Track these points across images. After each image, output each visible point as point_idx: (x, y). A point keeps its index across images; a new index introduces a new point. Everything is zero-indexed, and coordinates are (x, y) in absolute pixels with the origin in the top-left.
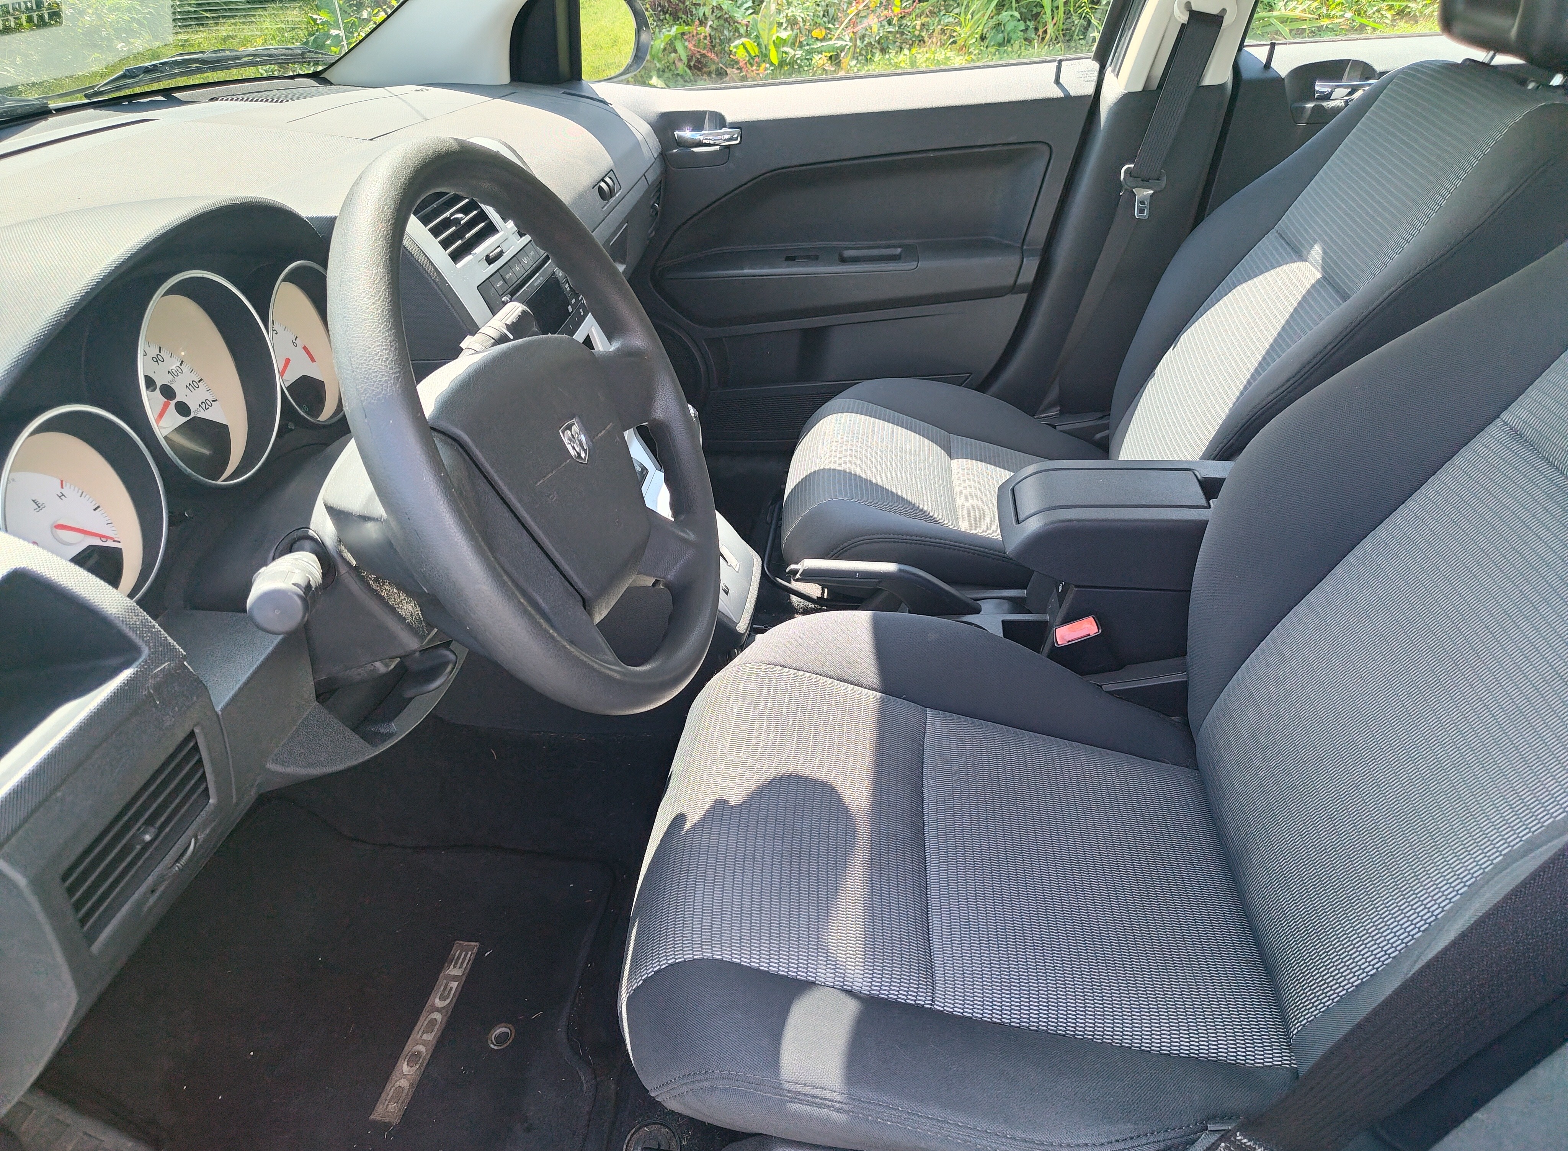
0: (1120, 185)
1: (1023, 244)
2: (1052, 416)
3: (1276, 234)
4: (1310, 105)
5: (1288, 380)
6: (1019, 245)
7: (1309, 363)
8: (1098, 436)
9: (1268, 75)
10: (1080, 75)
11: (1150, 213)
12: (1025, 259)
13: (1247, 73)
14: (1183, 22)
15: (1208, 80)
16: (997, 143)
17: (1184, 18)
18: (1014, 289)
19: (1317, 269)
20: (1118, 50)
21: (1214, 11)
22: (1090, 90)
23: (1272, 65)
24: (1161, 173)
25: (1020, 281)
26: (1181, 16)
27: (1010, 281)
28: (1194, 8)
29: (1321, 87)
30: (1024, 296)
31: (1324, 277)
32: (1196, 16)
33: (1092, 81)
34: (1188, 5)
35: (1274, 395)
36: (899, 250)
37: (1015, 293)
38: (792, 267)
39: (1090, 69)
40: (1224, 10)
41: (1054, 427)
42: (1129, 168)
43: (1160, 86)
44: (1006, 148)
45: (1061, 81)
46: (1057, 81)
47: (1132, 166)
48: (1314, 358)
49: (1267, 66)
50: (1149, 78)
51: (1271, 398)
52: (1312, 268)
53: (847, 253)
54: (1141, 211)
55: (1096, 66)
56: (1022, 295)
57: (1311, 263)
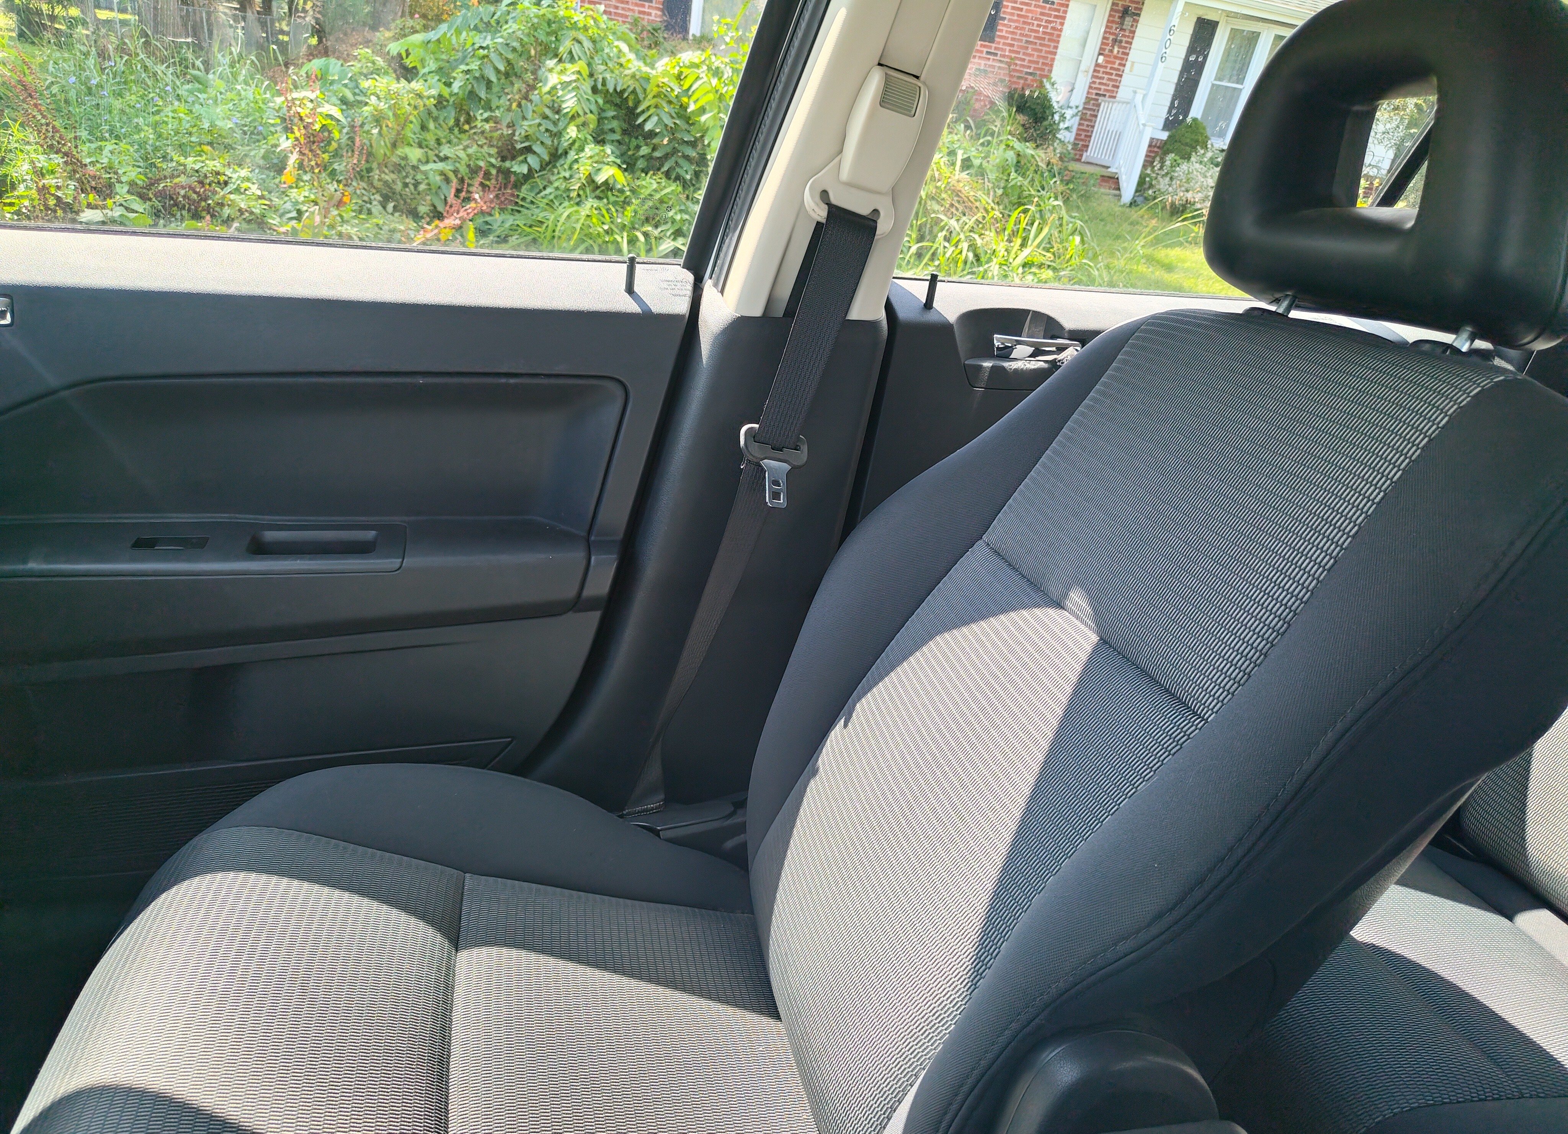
0: (738, 454)
1: (589, 532)
2: (652, 809)
3: (987, 550)
4: (987, 364)
5: (1160, 916)
6: (583, 534)
7: (1201, 882)
8: (730, 844)
9: (930, 317)
10: (665, 285)
11: (789, 498)
12: (593, 558)
13: (904, 313)
14: (820, 219)
15: (856, 313)
16: (538, 371)
17: (820, 213)
18: (578, 604)
19: (1086, 625)
20: (722, 255)
21: (864, 210)
22: (682, 307)
23: (935, 305)
24: (799, 439)
25: (587, 593)
26: (817, 209)
27: (570, 593)
28: (834, 201)
29: (998, 340)
30: (594, 618)
31: (1104, 641)
32: (836, 214)
33: (685, 296)
34: (824, 195)
35: (1130, 944)
36: (373, 533)
37: (580, 611)
38: (143, 560)
39: (679, 278)
40: (876, 211)
41: (657, 833)
42: (752, 428)
43: (790, 312)
44: (553, 381)
45: (636, 289)
46: (630, 290)
47: (757, 426)
48: (1211, 870)
49: (929, 304)
50: (770, 301)
51: (1122, 948)
52: (1074, 619)
53: (270, 536)
54: (776, 495)
55: (690, 277)
56: (593, 613)
57: (1072, 613)
